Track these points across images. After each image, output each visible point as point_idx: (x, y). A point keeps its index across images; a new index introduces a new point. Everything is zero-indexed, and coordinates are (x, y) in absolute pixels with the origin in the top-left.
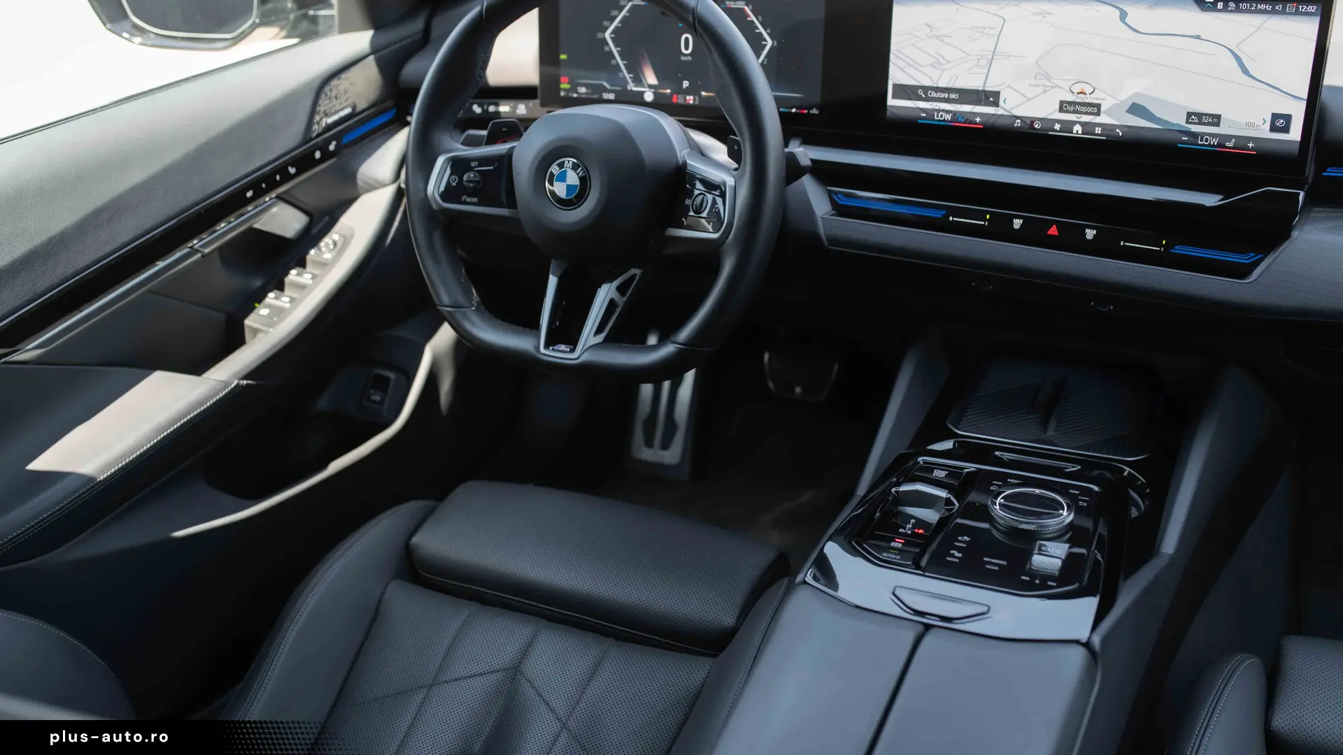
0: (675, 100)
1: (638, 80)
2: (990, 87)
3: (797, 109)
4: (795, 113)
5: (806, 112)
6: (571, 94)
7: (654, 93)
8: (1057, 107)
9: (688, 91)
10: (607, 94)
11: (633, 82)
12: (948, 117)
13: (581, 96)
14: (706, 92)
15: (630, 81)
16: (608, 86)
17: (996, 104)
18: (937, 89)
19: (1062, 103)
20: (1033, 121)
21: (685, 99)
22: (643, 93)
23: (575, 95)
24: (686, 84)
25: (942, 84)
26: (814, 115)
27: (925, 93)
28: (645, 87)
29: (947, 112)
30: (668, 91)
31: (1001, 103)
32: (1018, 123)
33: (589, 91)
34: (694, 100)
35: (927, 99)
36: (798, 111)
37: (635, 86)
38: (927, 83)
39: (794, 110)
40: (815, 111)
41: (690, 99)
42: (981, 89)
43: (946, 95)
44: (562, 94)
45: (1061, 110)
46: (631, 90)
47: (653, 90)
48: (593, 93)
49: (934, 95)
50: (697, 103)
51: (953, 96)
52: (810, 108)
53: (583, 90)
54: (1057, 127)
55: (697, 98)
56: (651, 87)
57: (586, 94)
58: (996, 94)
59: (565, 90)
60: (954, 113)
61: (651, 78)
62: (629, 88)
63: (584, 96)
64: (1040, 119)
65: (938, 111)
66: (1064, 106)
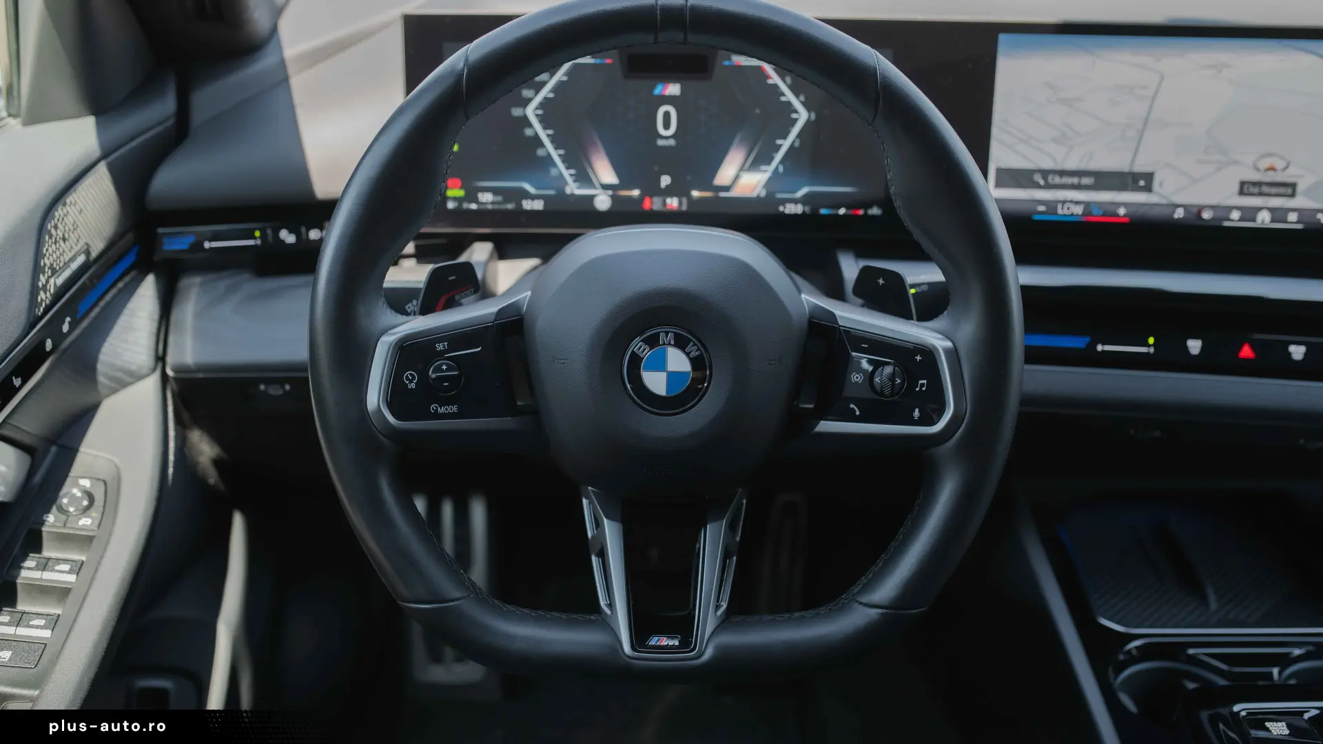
0: (647, 204)
1: (584, 177)
2: (1138, 168)
3: (848, 207)
4: (844, 215)
5: (861, 212)
6: (465, 205)
7: (612, 197)
8: (1236, 188)
9: (669, 191)
10: (530, 202)
11: (575, 181)
12: (1078, 210)
13: (482, 207)
14: (700, 190)
15: (569, 180)
16: (532, 190)
17: (1148, 189)
18: (1062, 173)
19: (1242, 184)
20: (1201, 209)
21: (664, 203)
22: (592, 198)
23: (474, 206)
24: (665, 181)
25: (1071, 165)
26: (874, 217)
27: (1045, 178)
28: (595, 188)
29: (1077, 203)
30: (636, 193)
31: (1156, 186)
32: (1179, 214)
33: (499, 198)
34: (680, 203)
35: (1048, 186)
36: (851, 212)
37: (578, 188)
38: (1047, 164)
39: (842, 211)
40: (875, 211)
41: (673, 203)
42: (1126, 169)
43: (1075, 180)
44: (451, 205)
45: (1241, 193)
46: (573, 195)
47: (610, 192)
48: (506, 201)
49: (1057, 180)
50: (684, 208)
51: (1086, 181)
52: (868, 205)
53: (486, 198)
54: (1235, 215)
55: (685, 200)
56: (605, 187)
57: (492, 203)
58: (1149, 177)
59: (455, 199)
60: (1087, 205)
61: (605, 173)
62: (568, 191)
63: (490, 207)
64: (1212, 207)
65: (1064, 202)
66: (1245, 188)
